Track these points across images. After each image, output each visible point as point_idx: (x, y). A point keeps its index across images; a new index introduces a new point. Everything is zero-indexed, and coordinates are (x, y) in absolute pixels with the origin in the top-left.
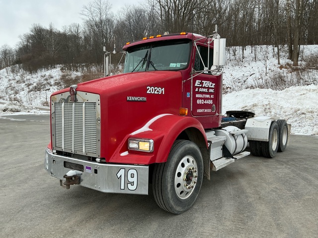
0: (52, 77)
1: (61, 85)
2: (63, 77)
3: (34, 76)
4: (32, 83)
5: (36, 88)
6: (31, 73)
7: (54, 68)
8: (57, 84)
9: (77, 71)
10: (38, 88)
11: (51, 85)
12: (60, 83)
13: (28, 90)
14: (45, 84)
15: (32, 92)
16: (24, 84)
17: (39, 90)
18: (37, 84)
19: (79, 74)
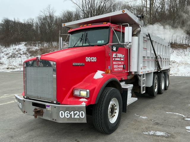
0: (21, 50)
1: (27, 54)
2: (28, 50)
3: (8, 49)
4: (8, 53)
5: (11, 56)
6: (6, 47)
7: (20, 44)
8: (25, 54)
9: (35, 46)
10: (13, 56)
11: (21, 55)
12: (26, 53)
13: (7, 57)
14: (17, 54)
15: (10, 59)
16: (3, 54)
17: (14, 57)
18: (12, 54)
19: (37, 48)
